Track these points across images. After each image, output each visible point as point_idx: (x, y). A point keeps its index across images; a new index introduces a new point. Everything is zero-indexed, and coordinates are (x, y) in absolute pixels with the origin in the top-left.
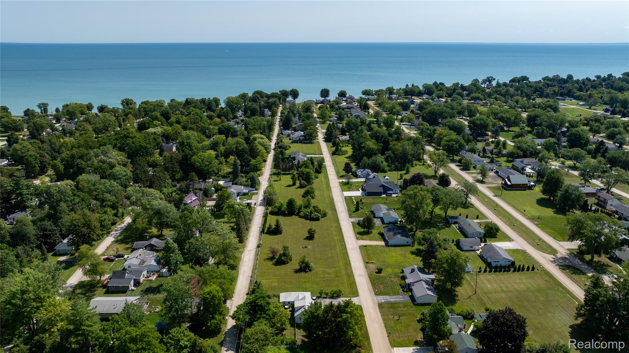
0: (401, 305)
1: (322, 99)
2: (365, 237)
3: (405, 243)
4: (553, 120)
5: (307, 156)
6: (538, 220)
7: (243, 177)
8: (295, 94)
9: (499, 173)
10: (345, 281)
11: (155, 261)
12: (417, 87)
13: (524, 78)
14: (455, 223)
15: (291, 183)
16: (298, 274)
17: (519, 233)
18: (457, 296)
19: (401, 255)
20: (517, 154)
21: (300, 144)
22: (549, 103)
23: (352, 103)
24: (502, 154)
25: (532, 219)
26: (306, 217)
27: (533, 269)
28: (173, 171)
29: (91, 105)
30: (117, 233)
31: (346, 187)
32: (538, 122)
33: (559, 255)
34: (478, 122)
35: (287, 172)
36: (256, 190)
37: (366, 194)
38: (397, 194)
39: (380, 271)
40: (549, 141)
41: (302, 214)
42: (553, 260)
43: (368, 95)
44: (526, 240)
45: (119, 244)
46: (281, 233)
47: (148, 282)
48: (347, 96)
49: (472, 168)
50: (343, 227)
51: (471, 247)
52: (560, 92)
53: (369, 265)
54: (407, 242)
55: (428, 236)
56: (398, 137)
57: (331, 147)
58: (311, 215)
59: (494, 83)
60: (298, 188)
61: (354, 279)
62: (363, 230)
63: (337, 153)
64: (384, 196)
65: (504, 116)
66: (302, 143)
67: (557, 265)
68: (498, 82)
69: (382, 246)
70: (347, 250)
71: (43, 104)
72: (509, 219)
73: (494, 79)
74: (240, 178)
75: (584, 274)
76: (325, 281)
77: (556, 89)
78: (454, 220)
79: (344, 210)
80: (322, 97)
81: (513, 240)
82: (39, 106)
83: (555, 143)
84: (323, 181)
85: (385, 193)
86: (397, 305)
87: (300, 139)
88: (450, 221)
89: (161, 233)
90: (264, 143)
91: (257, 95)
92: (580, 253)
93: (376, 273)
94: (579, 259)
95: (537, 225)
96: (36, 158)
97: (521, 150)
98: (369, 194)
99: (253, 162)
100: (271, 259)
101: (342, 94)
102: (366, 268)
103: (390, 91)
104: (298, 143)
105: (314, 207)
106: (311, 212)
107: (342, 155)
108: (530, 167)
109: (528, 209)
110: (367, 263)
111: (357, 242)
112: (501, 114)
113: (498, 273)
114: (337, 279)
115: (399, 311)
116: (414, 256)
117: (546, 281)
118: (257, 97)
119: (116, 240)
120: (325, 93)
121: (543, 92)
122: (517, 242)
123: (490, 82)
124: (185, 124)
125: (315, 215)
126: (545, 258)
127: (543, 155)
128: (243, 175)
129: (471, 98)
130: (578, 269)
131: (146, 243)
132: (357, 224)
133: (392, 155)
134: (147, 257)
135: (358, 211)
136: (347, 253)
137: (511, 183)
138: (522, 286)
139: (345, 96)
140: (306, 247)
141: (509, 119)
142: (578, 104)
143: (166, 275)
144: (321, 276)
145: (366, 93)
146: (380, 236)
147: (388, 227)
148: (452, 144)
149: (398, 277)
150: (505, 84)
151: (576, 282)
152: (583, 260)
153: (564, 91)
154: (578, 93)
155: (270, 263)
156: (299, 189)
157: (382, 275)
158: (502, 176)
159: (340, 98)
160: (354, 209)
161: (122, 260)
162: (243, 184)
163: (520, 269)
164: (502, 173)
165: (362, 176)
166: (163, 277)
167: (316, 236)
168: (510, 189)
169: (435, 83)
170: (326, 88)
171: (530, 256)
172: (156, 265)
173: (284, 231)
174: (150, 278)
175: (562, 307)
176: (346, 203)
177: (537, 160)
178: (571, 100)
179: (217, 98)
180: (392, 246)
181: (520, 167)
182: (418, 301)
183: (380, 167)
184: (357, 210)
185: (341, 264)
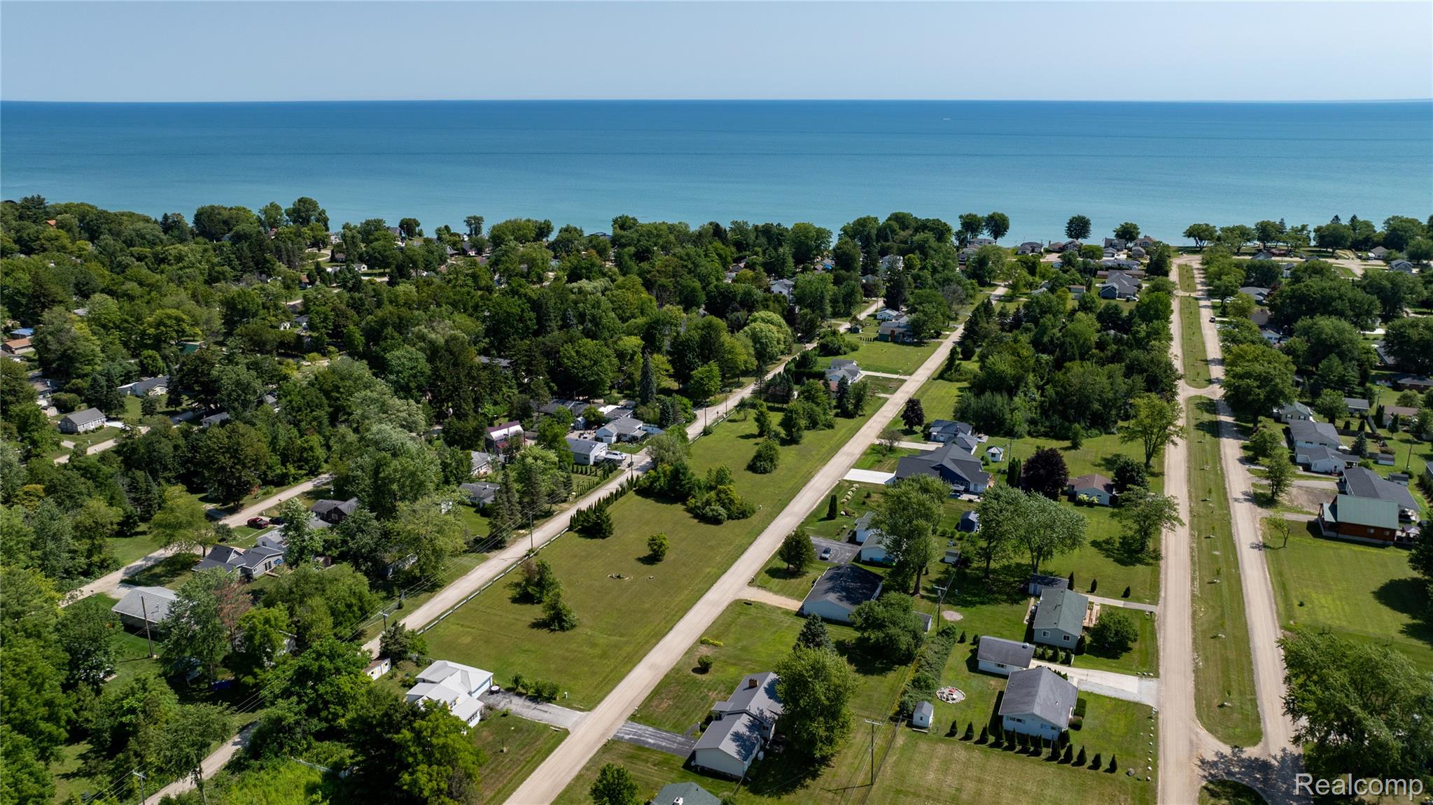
1: (1066, 241)
2: (774, 582)
3: (843, 618)
5: (865, 374)
8: (998, 225)
10: (609, 669)
14: (1039, 595)
15: (757, 430)
16: (534, 630)
17: (1206, 660)
18: (816, 776)
21: (891, 344)
25: (1301, 631)
26: (694, 512)
29: (549, 226)
30: (329, 478)
31: (872, 458)
35: (776, 405)
38: (978, 494)
39: (704, 667)
41: (690, 503)
42: (1214, 759)
43: (1198, 238)
44: (1201, 683)
45: (312, 497)
46: (604, 536)
48: (1140, 237)
51: (999, 665)
53: (703, 647)
54: (849, 616)
56: (1118, 351)
58: (703, 509)
61: (629, 671)
62: (785, 565)
66: (895, 342)
67: (1211, 776)
69: (787, 612)
71: (475, 218)
72: (1221, 616)
74: (652, 403)
76: (565, 659)
80: (1068, 236)
81: (1156, 676)
82: (468, 223)
84: (834, 439)
86: (646, 755)
87: (893, 332)
93: (695, 670)
96: (326, 318)
99: (697, 371)
101: (1127, 234)
102: (687, 653)
104: (886, 341)
105: (719, 492)
106: (708, 503)
107: (958, 381)
109: (1319, 600)
110: (702, 642)
111: (740, 590)
114: (596, 660)
119: (313, 489)
120: (1079, 227)
122: (1163, 682)
124: (654, 276)
125: (712, 510)
126: (1196, 747)
131: (335, 505)
135: (834, 518)
136: (687, 610)
137: (1335, 517)
139: (1132, 238)
140: (619, 577)
145: (1194, 233)
157: (700, 677)
159: (1117, 241)
163: (1073, 758)
165: (938, 438)
167: (669, 556)
168: (1333, 534)
171: (1153, 732)
173: (616, 533)
176: (828, 496)
182: (700, 760)
184: (830, 516)
185: (648, 630)
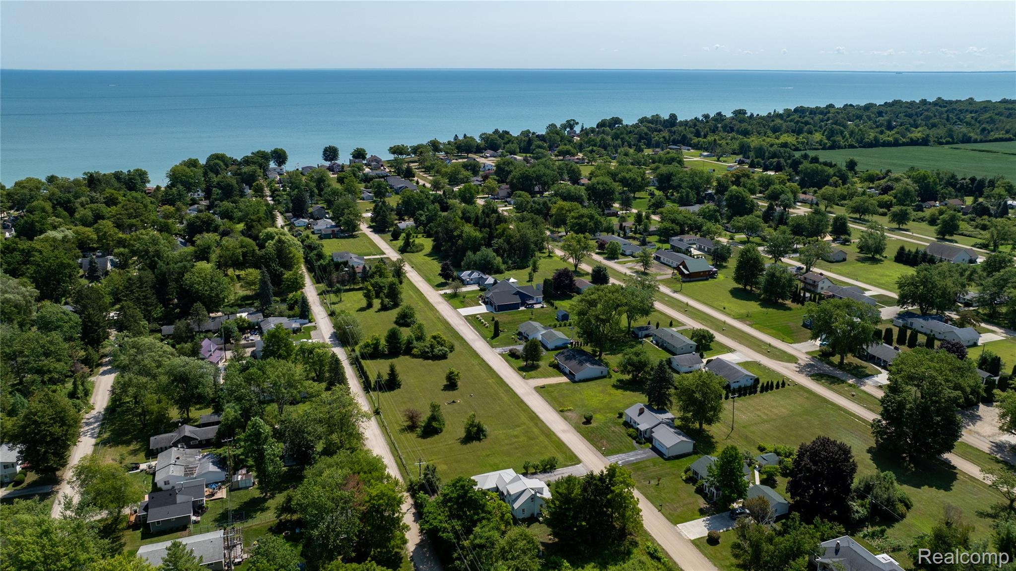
0: (648, 464)
1: (328, 164)
2: (533, 373)
3: (599, 374)
4: (697, 179)
5: (365, 258)
6: (748, 319)
7: (278, 302)
8: (280, 157)
9: (662, 259)
10: (547, 443)
11: (214, 463)
12: (472, 139)
13: (617, 121)
14: (647, 336)
15: (364, 303)
16: (469, 445)
17: (736, 339)
18: (712, 437)
19: (602, 392)
20: (673, 230)
21: (334, 240)
22: (670, 155)
23: (379, 168)
24: (648, 231)
25: (741, 318)
26: (424, 356)
27: (783, 384)
28: (146, 304)
30: (93, 429)
31: (456, 301)
32: (675, 182)
33: (802, 363)
34: (600, 187)
35: (356, 287)
36: (310, 322)
37: (495, 309)
38: (540, 303)
39: (588, 421)
40: (708, 208)
41: (415, 351)
42: (798, 369)
43: (401, 154)
44: (749, 347)
45: (111, 447)
46: (399, 386)
47: (216, 503)
48: (368, 157)
49: (620, 256)
50: (490, 364)
51: (690, 367)
52: (672, 138)
53: (566, 413)
54: (602, 372)
55: (635, 358)
57: (391, 240)
58: (432, 351)
59: (577, 129)
60: (379, 310)
61: (559, 439)
62: (524, 364)
63: (408, 250)
64: (522, 308)
65: (628, 176)
66: (337, 238)
67: (807, 375)
68: (583, 127)
69: (566, 383)
70: (519, 398)
72: (712, 322)
73: (577, 123)
74: (273, 305)
75: (843, 382)
76: (517, 449)
77: (666, 134)
78: (645, 333)
79: (477, 337)
80: (326, 160)
81: (735, 350)
83: (716, 211)
84: (414, 297)
85: (523, 304)
86: (642, 465)
87: (333, 231)
88: (640, 334)
89: (188, 414)
90: (289, 241)
91: (217, 161)
92: (824, 356)
93: (584, 423)
94: (827, 363)
95: (749, 325)
97: (677, 224)
98: (501, 308)
99: (287, 275)
100: (412, 428)
101: (359, 154)
102: (565, 419)
103: (435, 146)
104: (330, 238)
105: (434, 338)
106: (432, 347)
107: (417, 252)
108: (695, 246)
109: (726, 305)
110: (561, 411)
111: (527, 384)
112: (623, 174)
113: (743, 397)
114: (533, 442)
115: (651, 472)
116: (620, 391)
117: (807, 398)
118: (217, 164)
119: (99, 440)
120: (331, 153)
121: (651, 140)
122: (740, 351)
123: (571, 127)
125: (440, 350)
126: (787, 368)
127: (708, 229)
128: (278, 299)
129: (558, 152)
130: (833, 377)
131: (174, 436)
132: (509, 355)
133: (506, 246)
134: (191, 460)
135: (499, 335)
136: (522, 401)
137: (688, 271)
138: (783, 410)
139: (364, 158)
140: (454, 402)
141: (634, 180)
142: (701, 155)
143: (244, 485)
144: (506, 441)
145: (396, 150)
146: (555, 370)
147: (563, 353)
148: (585, 221)
149: (618, 424)
150: (592, 130)
151: (840, 393)
152: (831, 364)
153: (676, 137)
154: (695, 140)
155: (412, 436)
156: (382, 313)
157: (594, 424)
158: (667, 263)
159: (357, 160)
160: (492, 334)
161: (137, 473)
162: (285, 313)
163: (768, 388)
164: (666, 259)
165: (472, 282)
166: (239, 489)
167: (461, 382)
168: (688, 279)
169: (496, 131)
170: (332, 145)
171: (769, 369)
172: (219, 470)
173: (403, 383)
174: (217, 496)
175: (844, 428)
176: (472, 326)
177: (698, 236)
178: (689, 150)
179: (141, 170)
180: (581, 381)
181: (684, 248)
182: (668, 454)
183: (493, 266)
184: (496, 334)
185: (524, 418)
